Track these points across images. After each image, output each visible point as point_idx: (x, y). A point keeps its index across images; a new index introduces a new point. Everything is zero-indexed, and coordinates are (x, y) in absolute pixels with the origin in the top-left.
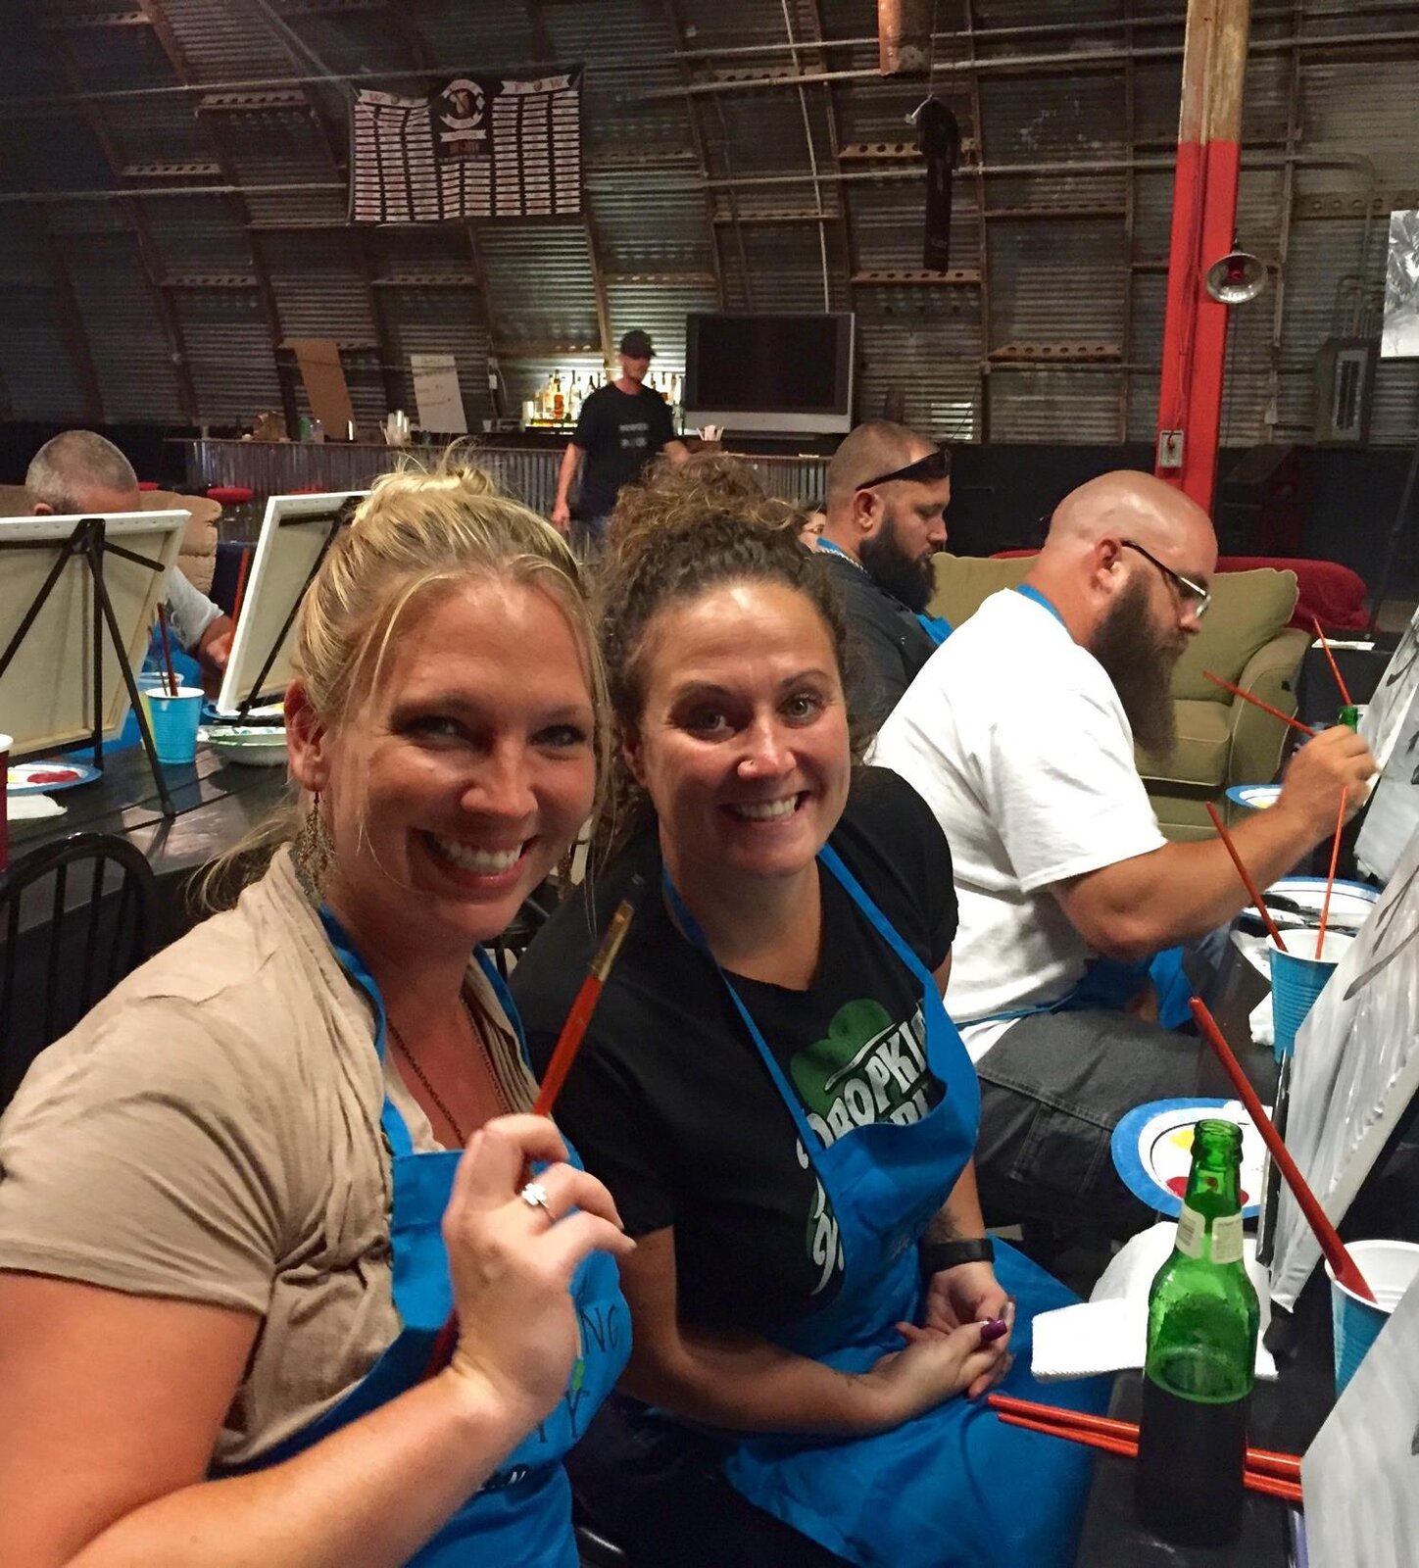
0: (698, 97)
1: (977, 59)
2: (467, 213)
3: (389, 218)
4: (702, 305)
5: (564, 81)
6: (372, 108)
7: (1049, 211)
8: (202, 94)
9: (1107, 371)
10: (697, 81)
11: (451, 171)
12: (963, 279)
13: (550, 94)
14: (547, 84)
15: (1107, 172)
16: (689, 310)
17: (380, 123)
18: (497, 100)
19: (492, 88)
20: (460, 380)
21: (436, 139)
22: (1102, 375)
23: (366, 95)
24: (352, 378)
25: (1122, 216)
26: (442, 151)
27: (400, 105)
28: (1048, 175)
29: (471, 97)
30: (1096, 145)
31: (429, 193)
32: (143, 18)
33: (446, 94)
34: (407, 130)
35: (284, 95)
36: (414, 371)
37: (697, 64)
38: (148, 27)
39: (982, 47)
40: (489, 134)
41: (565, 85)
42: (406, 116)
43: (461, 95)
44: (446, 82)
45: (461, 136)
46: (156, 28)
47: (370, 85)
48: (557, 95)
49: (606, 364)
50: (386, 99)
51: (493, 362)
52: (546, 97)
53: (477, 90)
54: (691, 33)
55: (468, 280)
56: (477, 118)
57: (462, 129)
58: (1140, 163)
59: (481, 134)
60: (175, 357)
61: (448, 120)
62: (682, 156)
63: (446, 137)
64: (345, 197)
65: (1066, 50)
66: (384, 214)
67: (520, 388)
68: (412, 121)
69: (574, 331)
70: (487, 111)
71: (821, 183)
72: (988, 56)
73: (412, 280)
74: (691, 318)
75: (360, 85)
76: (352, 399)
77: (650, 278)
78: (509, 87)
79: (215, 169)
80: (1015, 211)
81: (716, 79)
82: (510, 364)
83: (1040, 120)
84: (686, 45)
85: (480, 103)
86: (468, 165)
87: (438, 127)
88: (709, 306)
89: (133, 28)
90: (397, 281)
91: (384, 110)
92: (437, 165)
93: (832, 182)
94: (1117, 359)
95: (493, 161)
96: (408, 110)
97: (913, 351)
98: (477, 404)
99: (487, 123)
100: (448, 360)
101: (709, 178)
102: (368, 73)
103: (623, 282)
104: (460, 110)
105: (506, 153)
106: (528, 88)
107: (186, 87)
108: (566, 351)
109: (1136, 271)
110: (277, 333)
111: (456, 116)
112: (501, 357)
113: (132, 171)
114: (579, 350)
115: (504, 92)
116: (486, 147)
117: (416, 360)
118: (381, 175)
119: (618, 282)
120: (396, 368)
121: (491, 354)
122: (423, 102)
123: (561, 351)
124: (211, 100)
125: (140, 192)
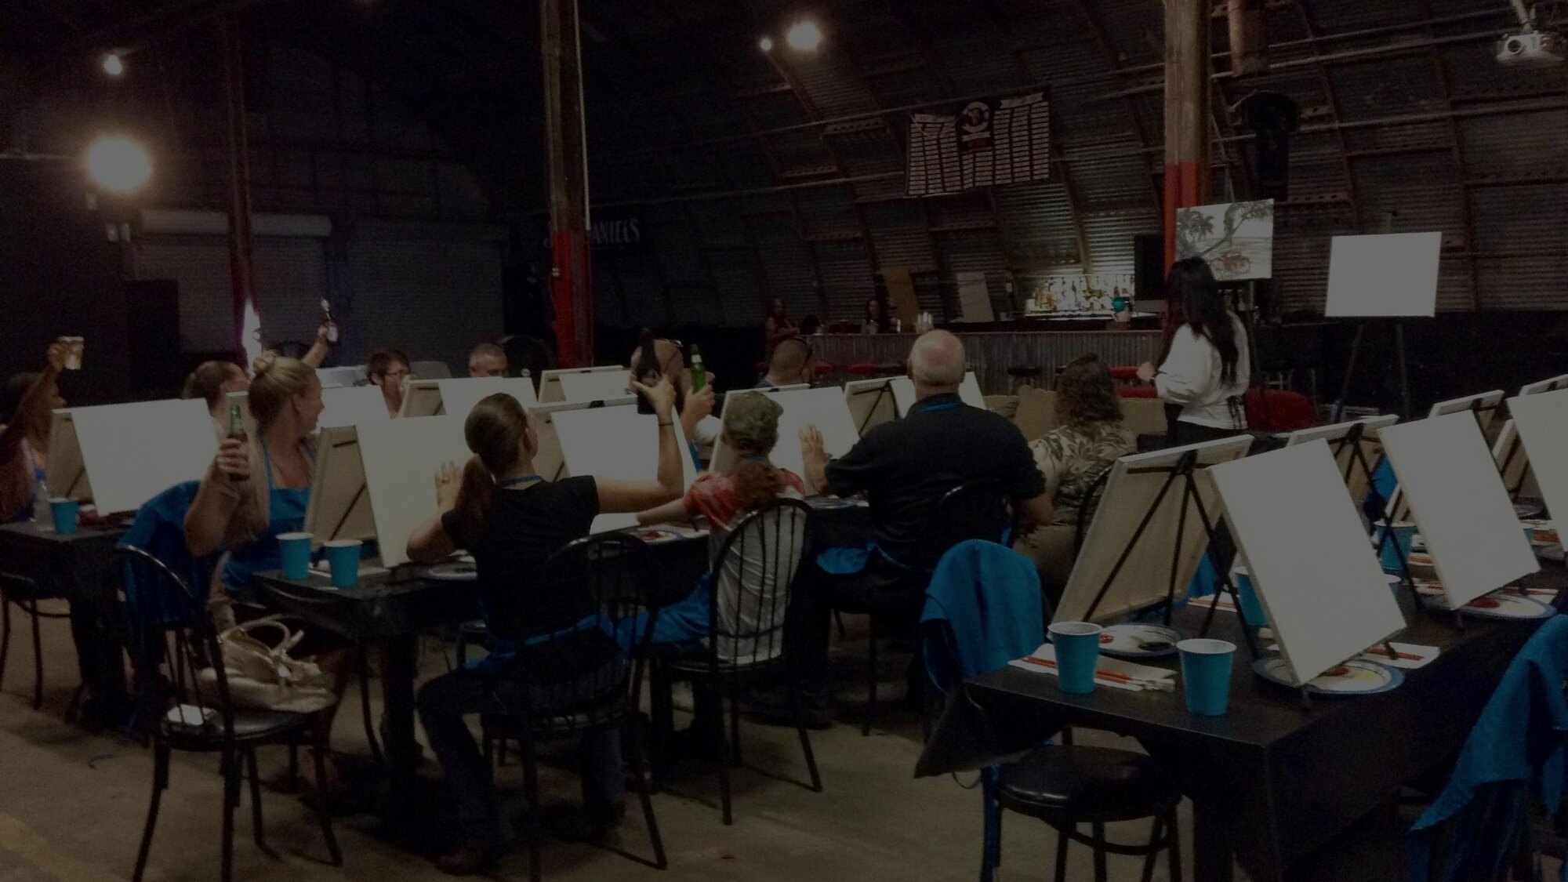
0: (1131, 97)
1: (1321, 55)
2: (977, 184)
3: (931, 191)
4: (1150, 229)
5: (1039, 96)
6: (921, 125)
7: (1394, 150)
8: (825, 125)
9: (1457, 258)
10: (1128, 87)
11: (967, 159)
12: (1337, 199)
13: (1030, 105)
14: (1029, 100)
15: (1435, 120)
16: (1136, 233)
17: (925, 134)
18: (997, 112)
19: (994, 104)
20: (988, 288)
21: (959, 141)
22: (1454, 261)
23: (918, 118)
24: (918, 290)
25: (1449, 150)
26: (963, 147)
27: (938, 121)
28: (1392, 125)
29: (981, 112)
30: (1423, 102)
31: (955, 174)
32: (788, 87)
33: (965, 112)
34: (941, 136)
35: (872, 121)
36: (958, 283)
37: (1127, 76)
38: (791, 91)
39: (1323, 48)
40: (992, 135)
41: (1040, 99)
42: (941, 128)
43: (975, 111)
44: (964, 105)
45: (975, 137)
46: (795, 92)
47: (921, 111)
48: (1034, 106)
49: (1085, 272)
50: (929, 118)
51: (1009, 275)
52: (1028, 108)
53: (984, 107)
54: (1123, 58)
55: (991, 224)
56: (985, 125)
57: (975, 133)
58: (1456, 113)
59: (987, 135)
60: (815, 284)
61: (967, 127)
62: (1125, 134)
63: (966, 138)
64: (903, 181)
65: (1388, 43)
66: (927, 189)
67: (1026, 289)
68: (945, 130)
69: (1065, 251)
70: (991, 120)
71: (1226, 144)
72: (1329, 53)
73: (956, 227)
74: (1137, 238)
75: (914, 111)
76: (919, 303)
77: (1112, 213)
78: (1005, 103)
79: (834, 169)
80: (1368, 151)
81: (1141, 84)
82: (1020, 276)
83: (1378, 90)
84: (1119, 66)
85: (987, 115)
86: (978, 154)
87: (960, 132)
88: (1155, 228)
89: (784, 93)
90: (947, 227)
91: (928, 125)
92: (960, 156)
93: (1232, 142)
94: (1462, 249)
95: (994, 150)
96: (943, 123)
97: (1307, 250)
98: (998, 303)
99: (990, 128)
100: (980, 275)
101: (1145, 146)
102: (920, 104)
103: (1094, 217)
104: (974, 121)
105: (1002, 145)
106: (1016, 103)
107: (814, 123)
108: (1058, 264)
109: (1468, 187)
110: (875, 265)
111: (972, 124)
112: (1015, 272)
113: (788, 174)
114: (1067, 263)
115: (1002, 107)
116: (990, 142)
117: (960, 277)
118: (925, 166)
119: (1090, 218)
120: (947, 282)
121: (1007, 268)
122: (952, 118)
123: (1055, 265)
124: (829, 129)
125: (793, 186)
